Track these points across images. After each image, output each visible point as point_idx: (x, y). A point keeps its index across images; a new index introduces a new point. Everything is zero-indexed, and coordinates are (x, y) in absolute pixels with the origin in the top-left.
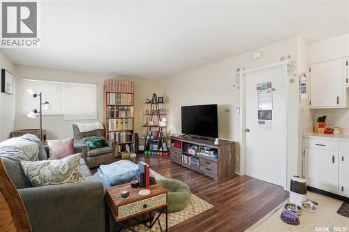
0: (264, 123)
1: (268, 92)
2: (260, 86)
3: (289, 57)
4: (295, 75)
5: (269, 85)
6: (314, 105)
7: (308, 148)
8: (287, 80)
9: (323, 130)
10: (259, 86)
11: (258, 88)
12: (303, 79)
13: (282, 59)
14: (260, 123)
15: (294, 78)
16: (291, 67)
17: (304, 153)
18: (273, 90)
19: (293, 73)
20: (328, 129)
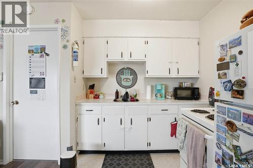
0: (36, 93)
1: (41, 56)
2: (33, 48)
3: (63, 21)
4: (68, 41)
5: (43, 49)
6: (87, 75)
7: (80, 114)
8: (60, 46)
9: (92, 96)
10: (31, 49)
11: (29, 51)
12: (76, 46)
13: (57, 22)
14: (31, 92)
15: (67, 44)
16: (65, 32)
17: (77, 120)
18: (47, 55)
19: (67, 38)
20: (96, 95)
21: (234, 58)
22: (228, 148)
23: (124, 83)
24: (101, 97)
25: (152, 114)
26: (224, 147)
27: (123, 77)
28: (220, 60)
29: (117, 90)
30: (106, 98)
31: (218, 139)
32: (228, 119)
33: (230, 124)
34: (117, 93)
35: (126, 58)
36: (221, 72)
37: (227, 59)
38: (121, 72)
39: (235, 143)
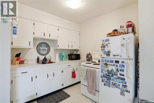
6: (15, 45)
7: (16, 77)
9: (18, 62)
17: (12, 82)
20: (22, 61)
21: (107, 45)
22: (105, 71)
23: (42, 52)
24: (25, 62)
25: (64, 69)
26: (104, 72)
27: (41, 48)
28: (102, 45)
29: (38, 57)
30: (29, 63)
31: (102, 70)
32: (105, 63)
33: (106, 64)
34: (38, 59)
35: (47, 37)
36: (103, 48)
37: (105, 45)
38: (40, 45)
39: (107, 69)
